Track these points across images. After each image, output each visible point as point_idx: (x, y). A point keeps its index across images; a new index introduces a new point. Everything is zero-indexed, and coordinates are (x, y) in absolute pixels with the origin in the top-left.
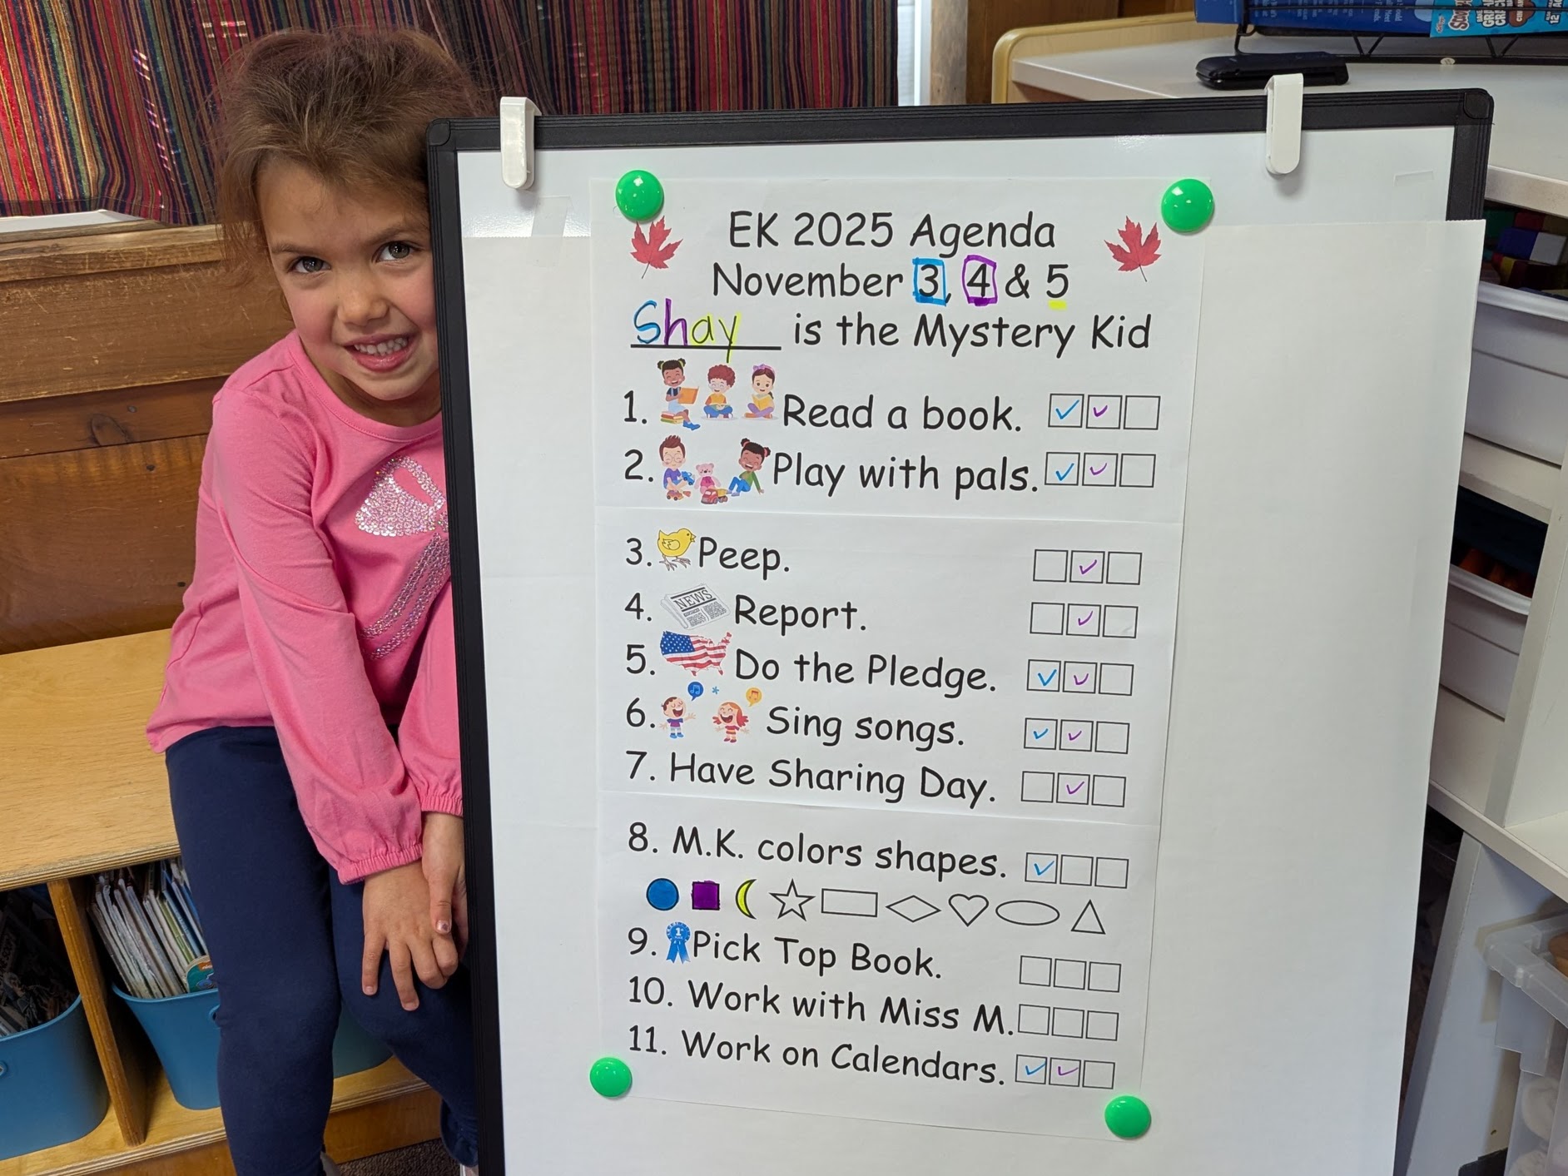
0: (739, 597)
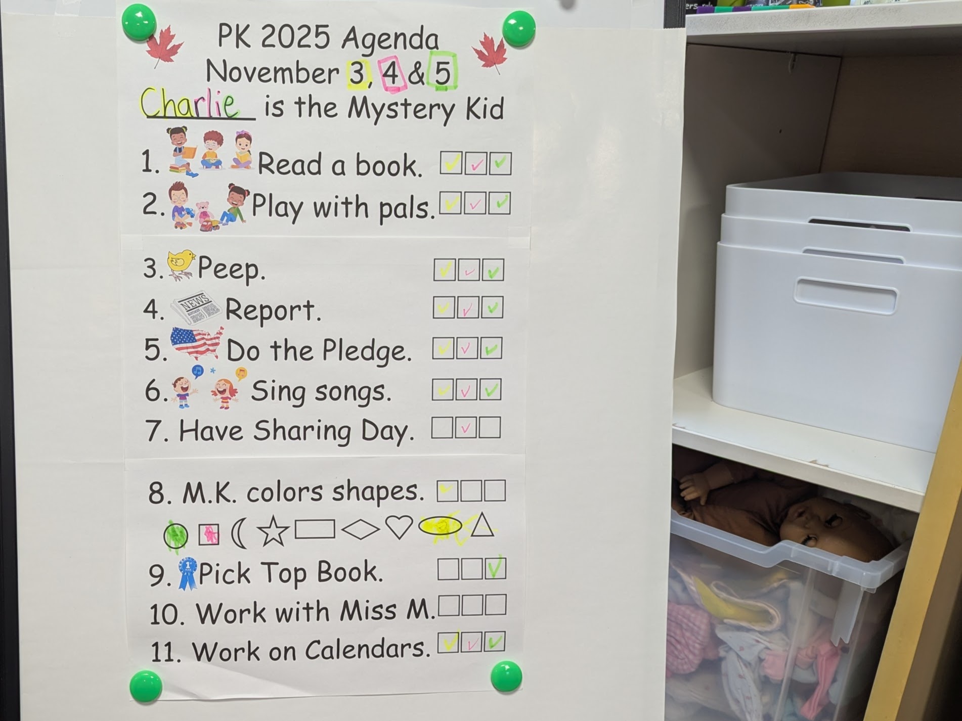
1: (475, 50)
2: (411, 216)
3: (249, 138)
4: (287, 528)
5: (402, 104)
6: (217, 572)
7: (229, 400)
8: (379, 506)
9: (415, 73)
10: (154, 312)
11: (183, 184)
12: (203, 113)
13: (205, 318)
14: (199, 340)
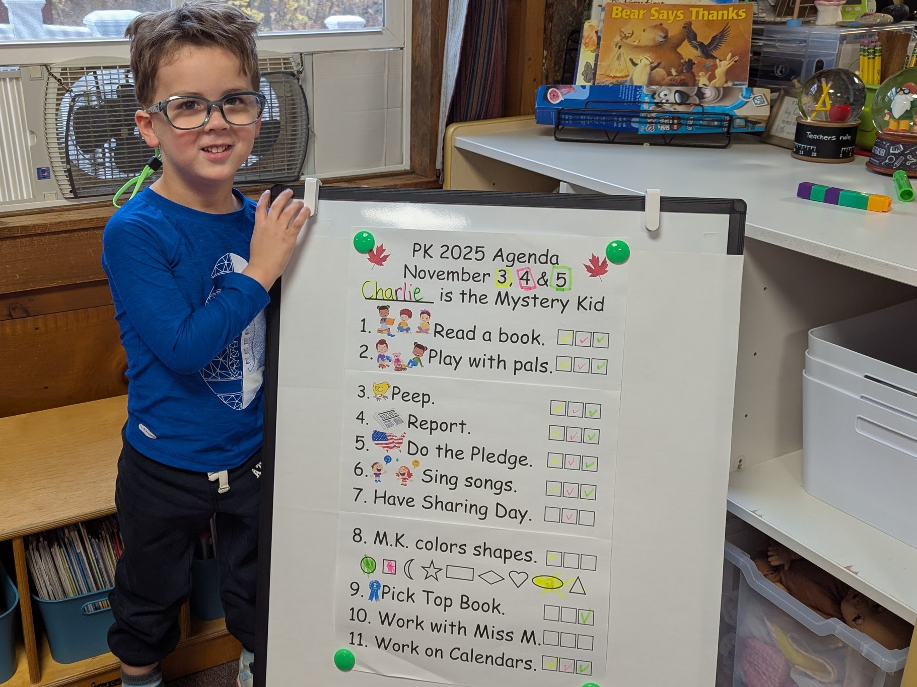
1: (585, 265)
2: (536, 371)
3: (429, 314)
4: (441, 569)
5: (532, 298)
6: (394, 592)
7: (407, 480)
8: (505, 563)
9: (542, 279)
10: (362, 419)
11: (385, 341)
12: (400, 297)
13: (394, 426)
14: (390, 439)
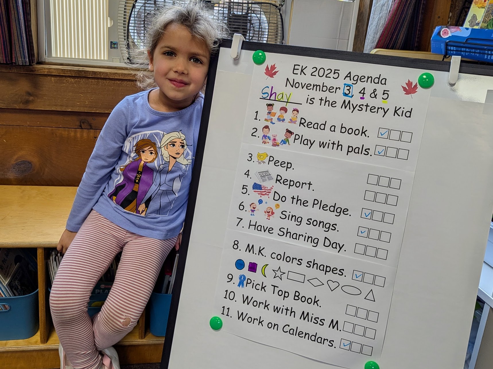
0: (278, 175)
